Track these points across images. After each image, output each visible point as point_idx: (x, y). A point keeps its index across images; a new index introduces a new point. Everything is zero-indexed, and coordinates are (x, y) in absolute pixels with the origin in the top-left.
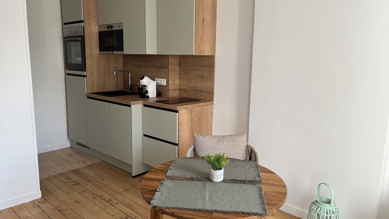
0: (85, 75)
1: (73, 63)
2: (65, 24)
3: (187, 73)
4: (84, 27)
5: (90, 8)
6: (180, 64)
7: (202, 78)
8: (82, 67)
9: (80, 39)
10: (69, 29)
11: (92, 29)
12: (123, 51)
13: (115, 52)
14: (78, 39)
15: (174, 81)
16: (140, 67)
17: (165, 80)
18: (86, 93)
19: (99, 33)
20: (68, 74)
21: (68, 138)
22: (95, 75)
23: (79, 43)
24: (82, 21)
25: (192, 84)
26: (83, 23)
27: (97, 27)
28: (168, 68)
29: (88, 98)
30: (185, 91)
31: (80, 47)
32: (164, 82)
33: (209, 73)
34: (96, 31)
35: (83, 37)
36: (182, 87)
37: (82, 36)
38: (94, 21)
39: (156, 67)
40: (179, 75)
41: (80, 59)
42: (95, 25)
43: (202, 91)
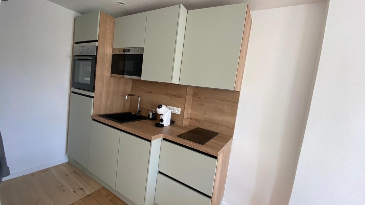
0: (93, 96)
1: (80, 82)
2: (77, 43)
3: (202, 104)
4: (97, 46)
5: (106, 29)
6: (194, 95)
7: (222, 112)
8: (91, 87)
9: (92, 59)
10: (80, 48)
11: (105, 50)
12: (141, 76)
13: (126, 76)
14: (89, 58)
15: (188, 111)
16: (151, 93)
17: (180, 109)
18: (92, 114)
19: (113, 55)
20: (74, 92)
21: (66, 154)
22: (103, 97)
23: (90, 63)
24: (97, 41)
25: (206, 116)
26: (97, 43)
27: (111, 50)
28: (185, 98)
29: (93, 120)
30: (197, 120)
31: (90, 67)
32: (178, 111)
33: (230, 108)
34: (110, 53)
35: (95, 57)
36: (193, 117)
37: (95, 55)
38: (109, 43)
39: (170, 96)
40: (192, 105)
41: (89, 79)
42: (109, 48)
43: (219, 124)
